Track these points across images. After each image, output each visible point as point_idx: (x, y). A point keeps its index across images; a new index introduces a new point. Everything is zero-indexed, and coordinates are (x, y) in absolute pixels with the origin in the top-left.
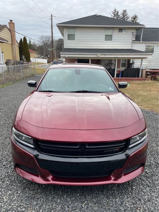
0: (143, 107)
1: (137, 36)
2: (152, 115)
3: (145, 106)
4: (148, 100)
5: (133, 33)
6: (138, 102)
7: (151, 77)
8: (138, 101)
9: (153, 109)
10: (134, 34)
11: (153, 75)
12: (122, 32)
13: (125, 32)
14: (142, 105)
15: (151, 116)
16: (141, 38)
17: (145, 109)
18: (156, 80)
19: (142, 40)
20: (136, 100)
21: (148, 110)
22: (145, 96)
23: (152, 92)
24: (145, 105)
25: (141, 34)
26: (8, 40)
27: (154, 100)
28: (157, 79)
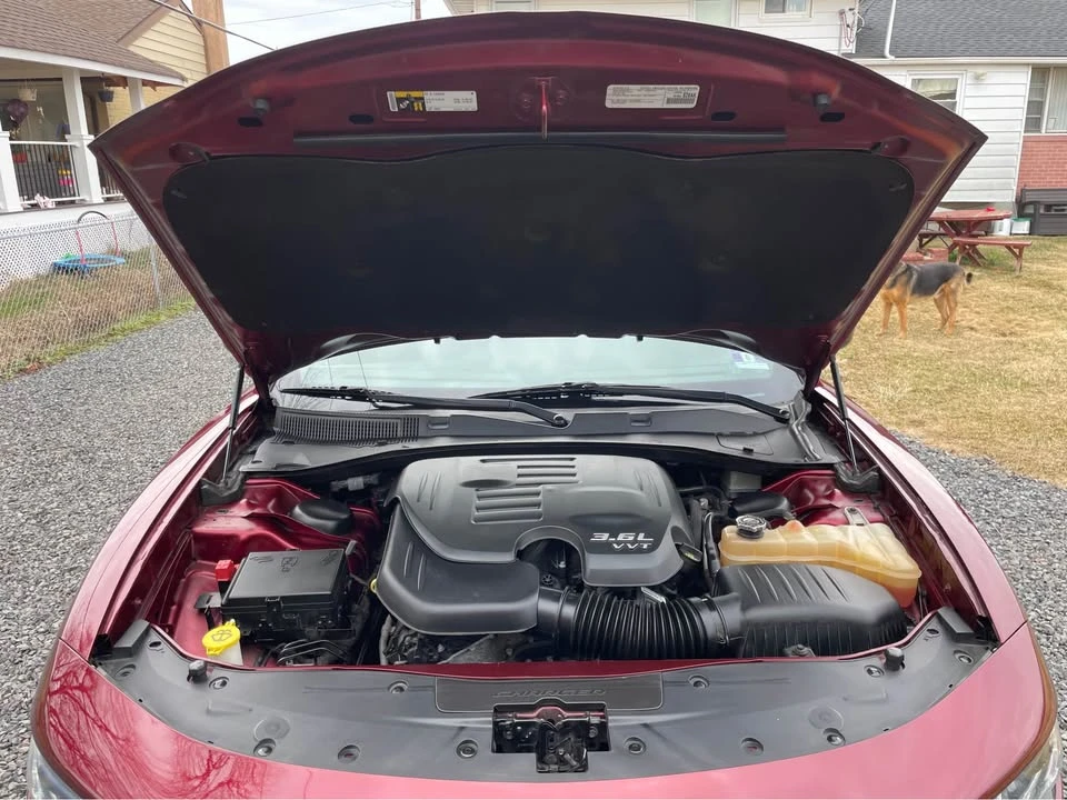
0: (930, 434)
1: (868, 28)
2: (990, 487)
3: (937, 428)
4: (951, 389)
5: (842, 13)
6: (892, 400)
7: (951, 249)
8: (891, 393)
9: (991, 449)
10: (851, 18)
11: (958, 234)
12: (784, 11)
13: (799, 9)
14: (921, 423)
15: (987, 492)
16: (885, 38)
17: (943, 445)
18: (979, 265)
19: (891, 52)
20: (881, 389)
21: (962, 451)
22: (930, 359)
23: (967, 334)
24: (935, 419)
25: (887, 20)
26: (183, 72)
27: (983, 390)
28: (981, 257)
